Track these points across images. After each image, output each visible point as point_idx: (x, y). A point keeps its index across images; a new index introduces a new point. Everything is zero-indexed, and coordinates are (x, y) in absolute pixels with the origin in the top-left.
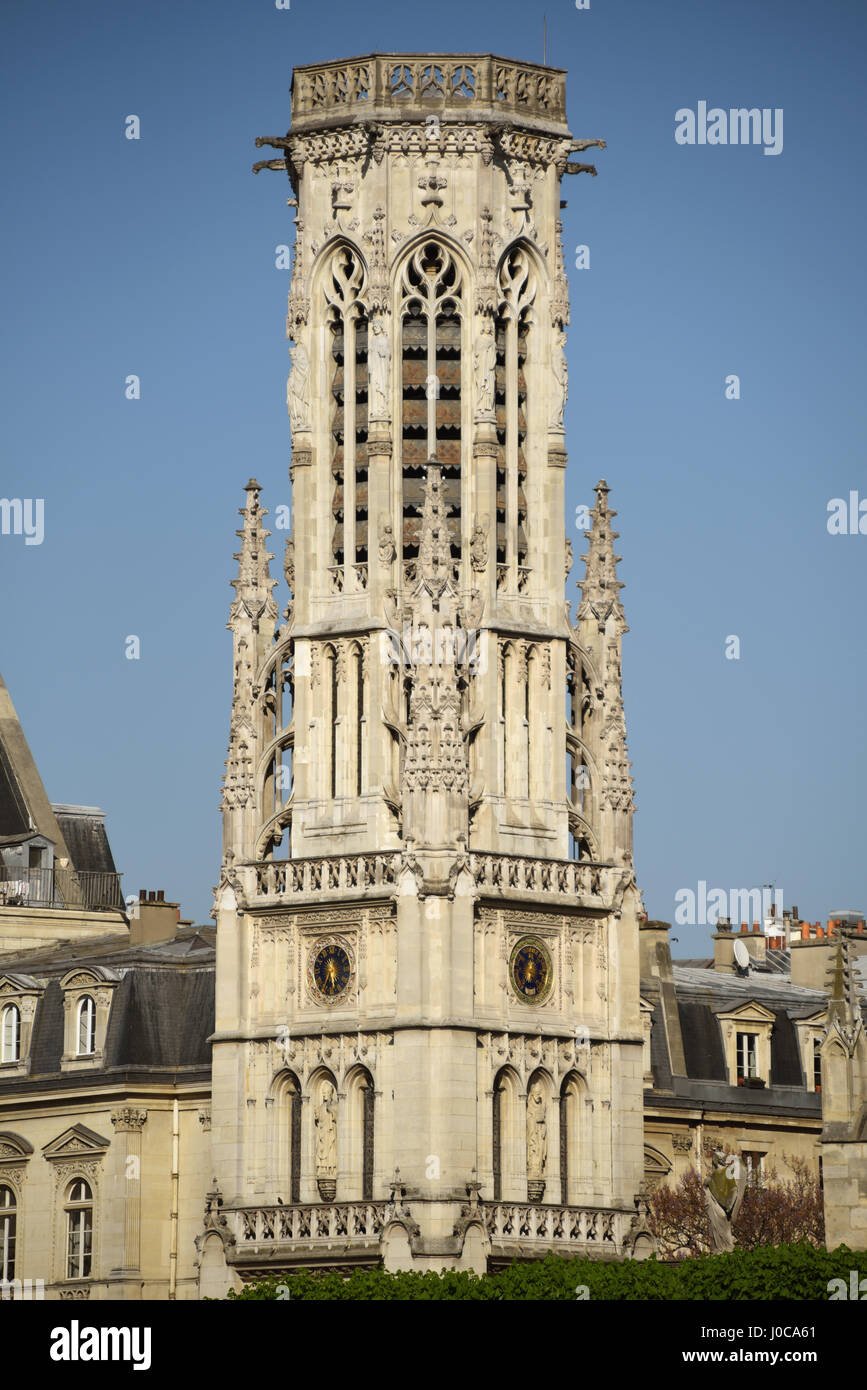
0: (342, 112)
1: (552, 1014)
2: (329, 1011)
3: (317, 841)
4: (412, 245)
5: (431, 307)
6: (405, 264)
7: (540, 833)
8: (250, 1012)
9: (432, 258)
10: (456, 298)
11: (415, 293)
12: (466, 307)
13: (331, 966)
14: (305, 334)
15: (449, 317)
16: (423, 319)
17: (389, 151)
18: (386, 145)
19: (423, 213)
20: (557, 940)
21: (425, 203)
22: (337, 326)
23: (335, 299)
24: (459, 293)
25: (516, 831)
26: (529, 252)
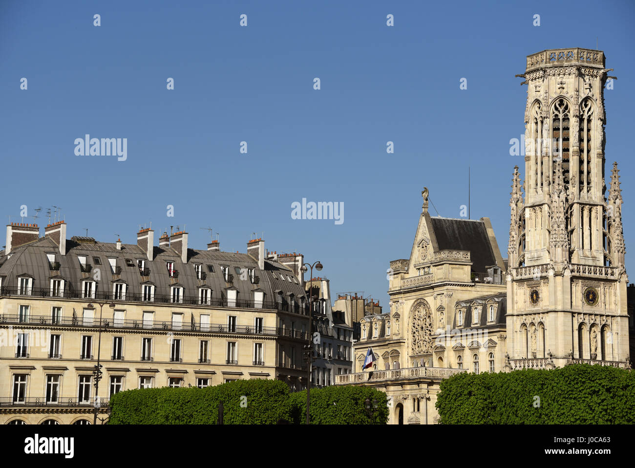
0: (538, 66)
1: (599, 308)
2: (534, 307)
3: (531, 262)
4: (555, 100)
5: (561, 116)
6: (554, 105)
7: (594, 259)
8: (515, 308)
9: (561, 103)
10: (568, 113)
11: (556, 113)
12: (571, 115)
13: (534, 295)
14: (528, 126)
15: (566, 119)
16: (559, 119)
17: (549, 75)
18: (548, 74)
19: (559, 91)
20: (599, 289)
21: (559, 88)
22: (537, 123)
23: (536, 116)
24: (569, 112)
25: (586, 258)
26: (591, 100)
